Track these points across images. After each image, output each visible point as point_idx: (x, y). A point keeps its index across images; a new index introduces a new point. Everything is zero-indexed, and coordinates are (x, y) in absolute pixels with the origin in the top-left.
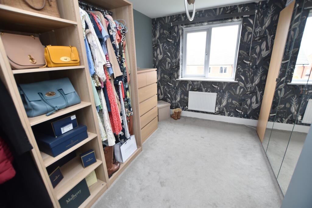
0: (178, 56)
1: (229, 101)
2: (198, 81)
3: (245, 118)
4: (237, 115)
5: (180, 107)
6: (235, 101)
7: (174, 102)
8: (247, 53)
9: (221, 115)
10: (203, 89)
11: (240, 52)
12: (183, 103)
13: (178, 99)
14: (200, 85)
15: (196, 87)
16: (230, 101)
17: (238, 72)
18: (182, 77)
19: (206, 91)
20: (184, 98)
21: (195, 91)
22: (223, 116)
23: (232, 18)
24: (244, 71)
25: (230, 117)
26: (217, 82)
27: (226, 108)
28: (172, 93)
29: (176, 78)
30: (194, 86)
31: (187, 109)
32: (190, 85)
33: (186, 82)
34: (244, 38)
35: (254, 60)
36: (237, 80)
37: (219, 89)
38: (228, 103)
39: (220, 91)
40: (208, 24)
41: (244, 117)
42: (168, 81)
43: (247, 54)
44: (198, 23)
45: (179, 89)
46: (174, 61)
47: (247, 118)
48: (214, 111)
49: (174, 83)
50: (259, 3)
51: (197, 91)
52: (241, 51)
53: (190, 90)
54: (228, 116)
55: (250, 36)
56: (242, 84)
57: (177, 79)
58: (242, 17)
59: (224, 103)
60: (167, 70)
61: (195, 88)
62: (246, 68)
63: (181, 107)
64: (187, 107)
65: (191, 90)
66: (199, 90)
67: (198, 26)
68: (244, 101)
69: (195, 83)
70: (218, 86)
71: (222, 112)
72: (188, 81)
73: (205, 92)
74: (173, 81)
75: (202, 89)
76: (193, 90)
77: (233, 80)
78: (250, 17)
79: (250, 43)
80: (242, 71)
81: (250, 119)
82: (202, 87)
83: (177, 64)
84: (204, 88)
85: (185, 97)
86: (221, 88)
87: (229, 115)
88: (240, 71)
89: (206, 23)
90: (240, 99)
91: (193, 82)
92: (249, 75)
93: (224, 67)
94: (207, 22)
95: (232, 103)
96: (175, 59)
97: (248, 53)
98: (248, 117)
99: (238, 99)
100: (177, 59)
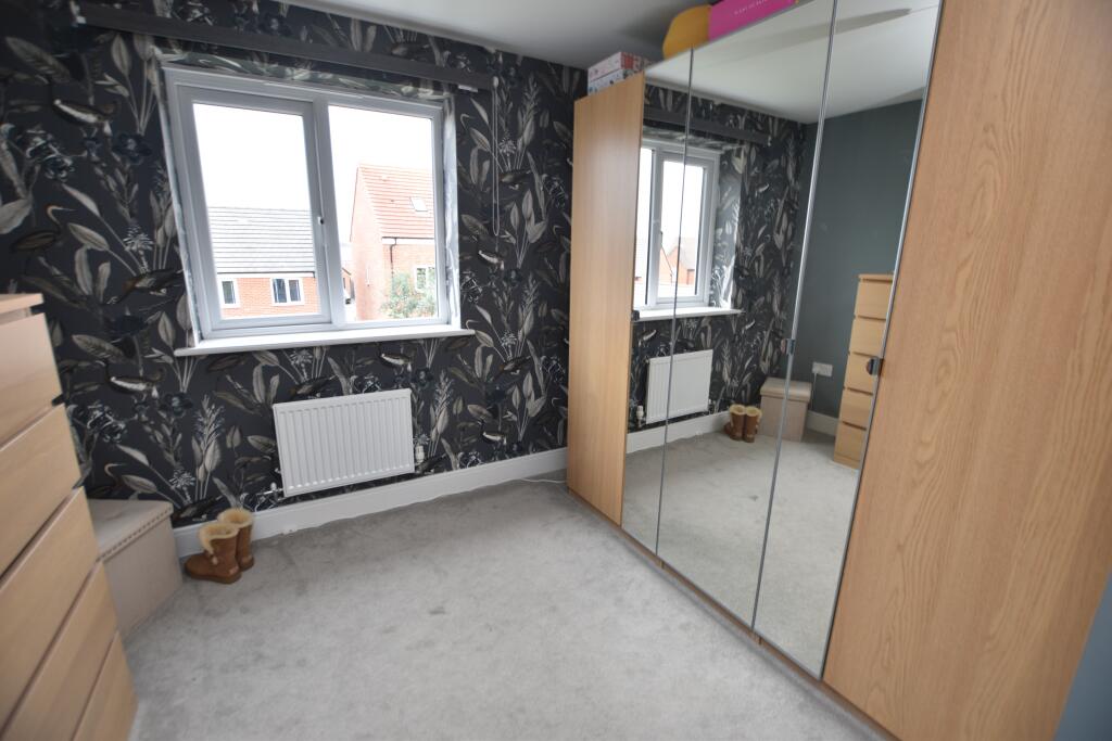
0: (163, 218)
1: (455, 412)
2: (310, 349)
3: (515, 456)
4: (489, 453)
5: (232, 499)
6: (474, 406)
7: (180, 482)
8: (485, 225)
9: (436, 472)
10: (343, 380)
11: (465, 221)
12: (243, 471)
13: (210, 457)
14: (327, 364)
15: (305, 377)
16: (458, 407)
17: (468, 297)
18: (202, 338)
19: (359, 388)
20: (245, 447)
21: (303, 397)
22: (445, 475)
23: (416, 83)
24: (488, 291)
25: (468, 470)
26: (400, 341)
27: (450, 441)
28: (159, 437)
29: (170, 344)
30: (295, 374)
31: (281, 494)
32: (268, 372)
33: (241, 361)
34: (468, 169)
35: (508, 253)
36: (471, 326)
37: (409, 368)
38: (452, 418)
39: (416, 380)
40: (312, 81)
41: (513, 455)
42: (109, 370)
43: (486, 230)
44: (262, 61)
45: (205, 404)
46: (135, 244)
47: (521, 455)
48: (409, 468)
49: (164, 376)
50: (497, 55)
51: (311, 395)
52: (467, 218)
53: (273, 394)
54: (462, 467)
55: (486, 165)
56: (486, 339)
57: (179, 353)
58: (453, 89)
59: (440, 422)
60: (90, 300)
61: (301, 385)
62: (489, 280)
63: (237, 494)
64: (273, 485)
65: (279, 399)
66: (325, 387)
67: (258, 74)
68: (502, 396)
69: (298, 360)
70: (403, 356)
71: (440, 460)
72: (256, 352)
73: (355, 392)
74: (152, 366)
75: (337, 381)
76: (289, 394)
77: (455, 327)
78: (475, 96)
79: (491, 191)
80: (480, 290)
81: (528, 454)
82: (337, 373)
83: (162, 266)
84: (347, 376)
85: (250, 439)
86: (419, 362)
87: (464, 463)
88: (475, 293)
89: (302, 73)
90: (490, 394)
91: (283, 353)
92: (504, 305)
93: (287, 278)
94: (312, 69)
95: (465, 415)
96: (142, 236)
97: (489, 227)
98: (522, 451)
99: (484, 394)
100: (159, 235)
